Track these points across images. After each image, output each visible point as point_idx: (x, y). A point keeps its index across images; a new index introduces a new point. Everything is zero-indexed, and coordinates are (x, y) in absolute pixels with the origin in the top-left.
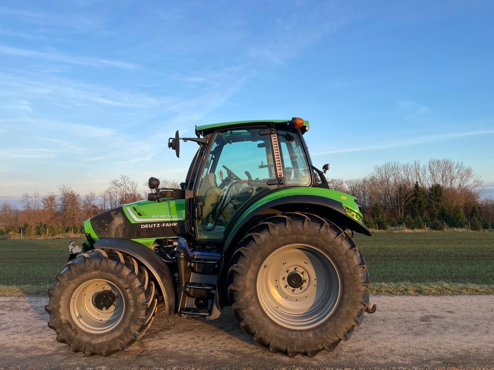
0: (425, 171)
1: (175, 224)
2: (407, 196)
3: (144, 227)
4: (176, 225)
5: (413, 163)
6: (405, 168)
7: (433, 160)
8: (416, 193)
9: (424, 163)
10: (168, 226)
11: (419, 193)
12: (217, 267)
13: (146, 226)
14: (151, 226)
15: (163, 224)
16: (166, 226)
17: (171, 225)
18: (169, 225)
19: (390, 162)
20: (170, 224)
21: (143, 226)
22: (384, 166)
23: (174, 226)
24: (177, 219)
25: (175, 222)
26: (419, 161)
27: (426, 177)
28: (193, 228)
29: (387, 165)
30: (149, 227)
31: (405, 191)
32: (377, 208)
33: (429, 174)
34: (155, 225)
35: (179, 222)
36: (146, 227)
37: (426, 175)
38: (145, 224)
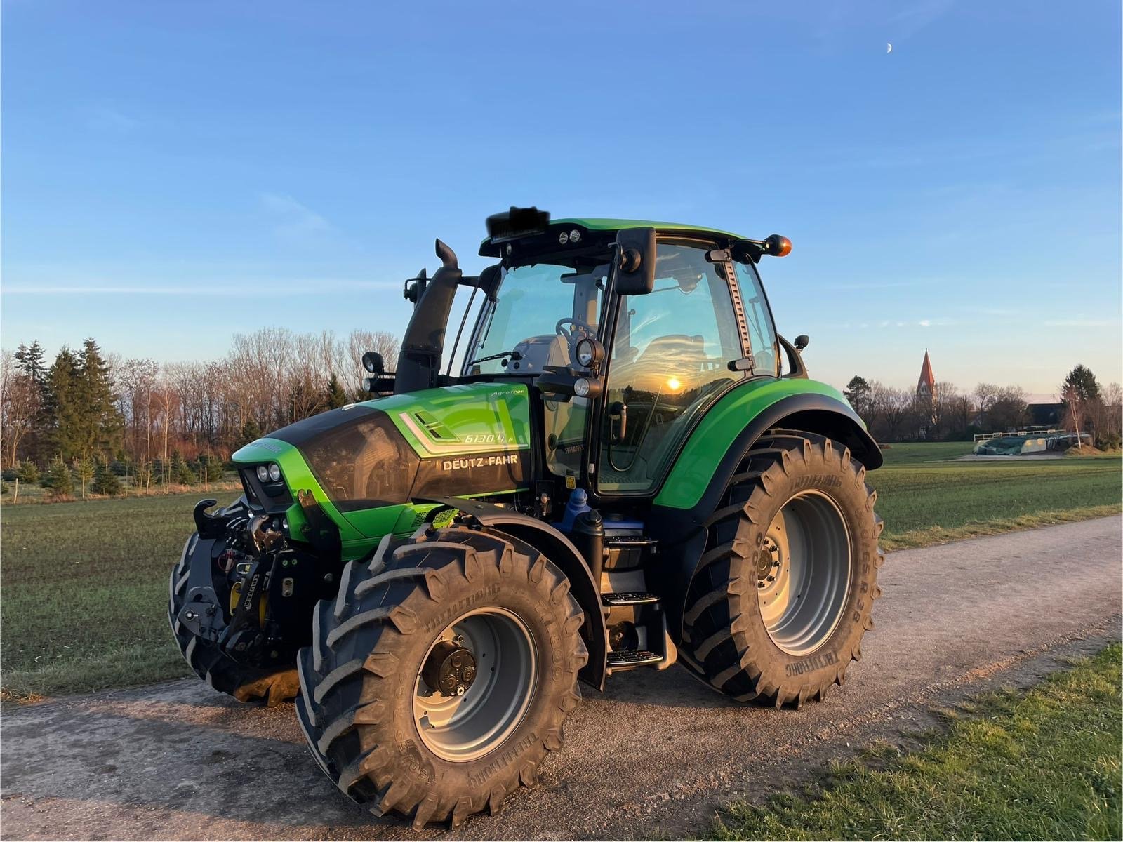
0: (341, 354)
1: (514, 459)
2: (312, 407)
3: (450, 468)
4: (516, 462)
5: (320, 335)
6: (302, 344)
7: (359, 332)
8: (332, 401)
9: (341, 338)
10: (499, 464)
11: (337, 400)
12: (655, 551)
13: (454, 465)
14: (464, 465)
15: (490, 458)
16: (496, 464)
17: (507, 463)
18: (502, 462)
19: (272, 329)
20: (504, 457)
21: (448, 466)
22: (257, 337)
23: (512, 462)
24: (516, 446)
25: (513, 452)
26: (331, 332)
27: (344, 366)
28: (592, 466)
29: (262, 336)
30: (461, 468)
31: (308, 394)
32: (253, 431)
33: (350, 360)
34: (472, 461)
35: (521, 453)
36: (454, 468)
37: (344, 363)
38: (451, 459)
